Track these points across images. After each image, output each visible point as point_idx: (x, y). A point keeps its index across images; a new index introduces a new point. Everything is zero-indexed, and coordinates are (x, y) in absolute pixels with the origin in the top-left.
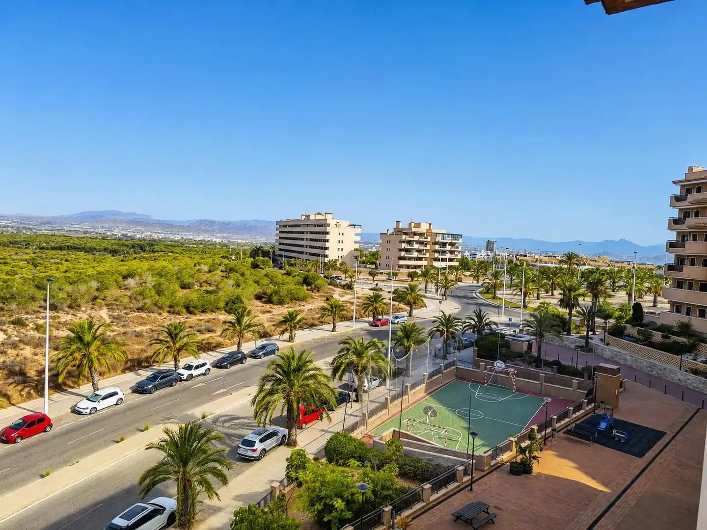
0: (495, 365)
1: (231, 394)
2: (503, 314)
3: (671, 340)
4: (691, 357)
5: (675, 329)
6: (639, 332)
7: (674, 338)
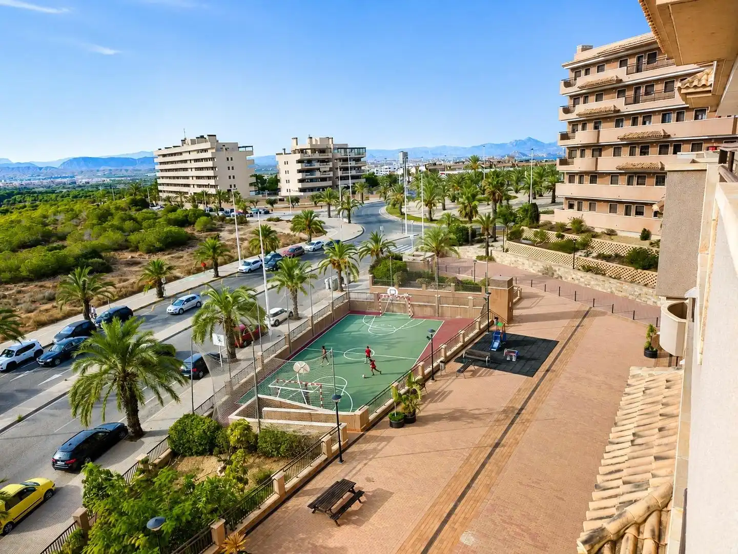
0: (388, 292)
1: (66, 380)
2: (406, 231)
3: (565, 239)
4: (583, 254)
5: (568, 227)
6: (536, 235)
7: (568, 236)
